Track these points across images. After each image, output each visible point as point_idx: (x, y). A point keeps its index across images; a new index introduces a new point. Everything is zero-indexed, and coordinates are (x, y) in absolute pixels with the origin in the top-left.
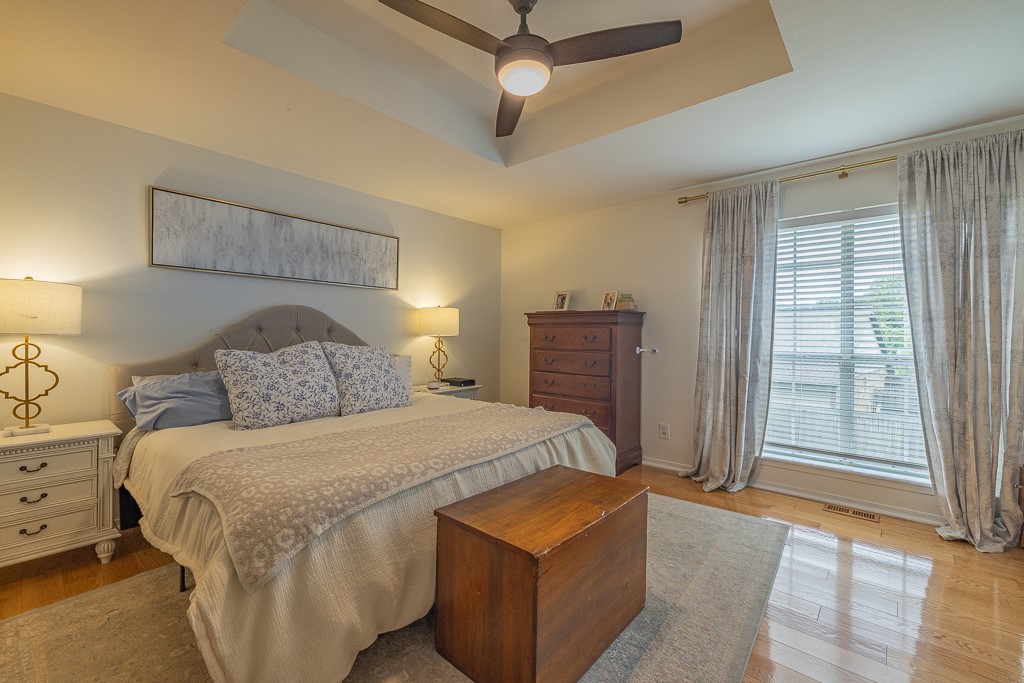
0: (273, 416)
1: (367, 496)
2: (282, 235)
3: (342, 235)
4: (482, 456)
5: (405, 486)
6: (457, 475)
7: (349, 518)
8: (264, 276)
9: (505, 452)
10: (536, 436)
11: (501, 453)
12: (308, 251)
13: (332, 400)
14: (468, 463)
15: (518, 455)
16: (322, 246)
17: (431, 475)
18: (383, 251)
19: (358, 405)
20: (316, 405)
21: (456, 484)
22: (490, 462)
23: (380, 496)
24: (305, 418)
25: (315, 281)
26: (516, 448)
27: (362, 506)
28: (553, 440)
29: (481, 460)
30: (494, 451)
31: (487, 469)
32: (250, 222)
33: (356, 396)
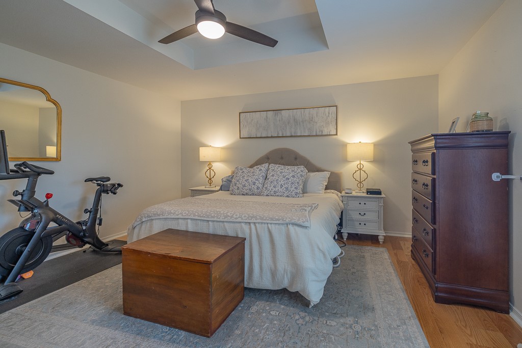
0: (236, 191)
1: (159, 215)
2: (278, 119)
3: (304, 112)
4: (204, 217)
5: (169, 217)
6: (189, 221)
7: (152, 220)
8: (272, 137)
9: (218, 220)
10: (244, 218)
11: (215, 219)
12: (288, 123)
13: (258, 188)
14: (197, 218)
15: (225, 224)
16: (295, 120)
17: (180, 216)
18: (327, 115)
19: (266, 193)
20: (250, 190)
21: (187, 224)
22: (208, 221)
23: (161, 217)
24: (247, 194)
25: (292, 136)
26: (226, 220)
27: (156, 218)
28: (257, 225)
29: (203, 218)
30: (214, 217)
31: (205, 223)
32: (267, 116)
33: (266, 188)
